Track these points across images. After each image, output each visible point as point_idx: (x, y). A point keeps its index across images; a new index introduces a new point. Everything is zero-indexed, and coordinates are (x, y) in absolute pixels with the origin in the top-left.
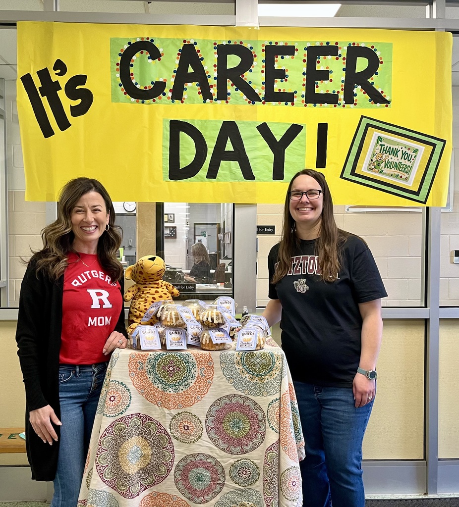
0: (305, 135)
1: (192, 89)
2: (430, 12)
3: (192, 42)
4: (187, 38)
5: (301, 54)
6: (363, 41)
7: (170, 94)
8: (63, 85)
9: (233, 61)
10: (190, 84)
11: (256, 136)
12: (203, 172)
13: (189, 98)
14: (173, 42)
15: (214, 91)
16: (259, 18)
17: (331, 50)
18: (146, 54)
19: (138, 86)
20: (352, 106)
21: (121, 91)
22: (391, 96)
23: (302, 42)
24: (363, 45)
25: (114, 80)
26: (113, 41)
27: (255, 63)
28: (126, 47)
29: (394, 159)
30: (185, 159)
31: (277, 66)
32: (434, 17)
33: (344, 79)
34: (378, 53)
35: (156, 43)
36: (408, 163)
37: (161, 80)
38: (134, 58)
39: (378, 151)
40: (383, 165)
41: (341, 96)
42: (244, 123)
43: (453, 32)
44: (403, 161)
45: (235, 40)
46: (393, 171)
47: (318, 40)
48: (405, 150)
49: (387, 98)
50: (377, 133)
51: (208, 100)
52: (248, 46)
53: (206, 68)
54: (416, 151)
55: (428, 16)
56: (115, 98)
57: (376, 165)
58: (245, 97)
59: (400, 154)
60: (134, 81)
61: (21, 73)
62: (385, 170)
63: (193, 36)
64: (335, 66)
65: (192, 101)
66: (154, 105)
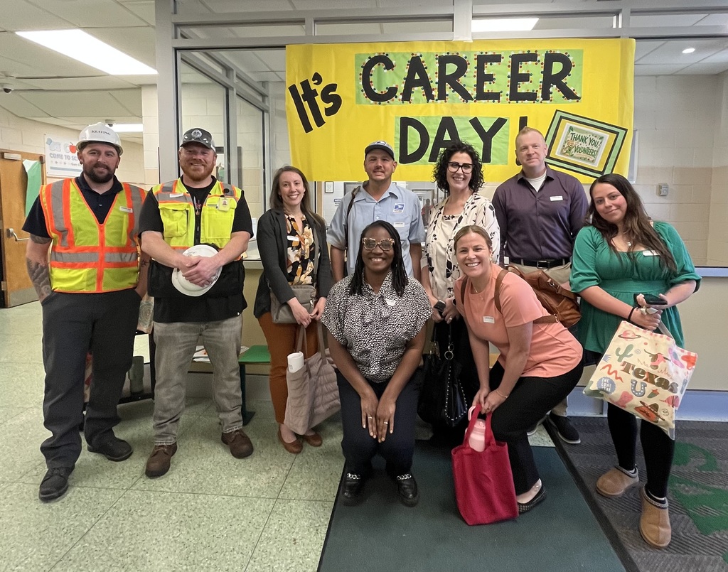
0: (508, 127)
1: (418, 92)
2: (616, 23)
3: (418, 55)
4: (414, 52)
5: (507, 61)
6: (558, 49)
7: (401, 97)
8: (319, 93)
9: (451, 69)
10: (416, 88)
11: (469, 128)
12: (426, 157)
13: (416, 99)
14: (404, 56)
15: (435, 93)
16: (473, 33)
17: (532, 57)
18: (383, 66)
19: (376, 91)
20: (548, 102)
21: (363, 95)
22: (581, 93)
23: (507, 52)
24: (558, 52)
25: (358, 87)
26: (358, 57)
27: (468, 70)
28: (367, 60)
29: (584, 145)
30: (411, 147)
31: (486, 72)
32: (620, 26)
33: (542, 80)
34: (571, 58)
35: (390, 57)
36: (595, 148)
37: (394, 86)
38: (373, 69)
39: (569, 139)
40: (573, 150)
41: (539, 94)
42: (459, 118)
43: (636, 38)
44: (591, 147)
45: (453, 52)
46: (582, 155)
47: (521, 50)
48: (592, 137)
49: (578, 95)
50: (569, 124)
51: (431, 101)
52: (463, 56)
53: (429, 75)
54: (601, 138)
55: (614, 26)
56: (358, 101)
57: (567, 150)
58: (460, 97)
59: (588, 141)
60: (373, 88)
61: (289, 85)
62: (575, 154)
63: (419, 50)
64: (534, 70)
65: (418, 101)
66: (388, 105)
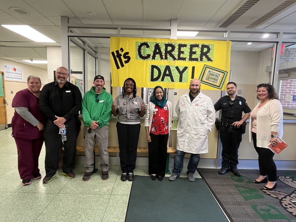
0: (188, 70)
1: (158, 56)
3: (158, 43)
4: (157, 42)
5: (188, 47)
6: (206, 43)
7: (152, 58)
8: (122, 55)
9: (169, 48)
10: (157, 55)
11: (175, 70)
12: (160, 79)
13: (157, 59)
14: (153, 43)
15: (164, 57)
16: (177, 37)
17: (197, 46)
18: (145, 46)
19: (143, 55)
20: (202, 61)
21: (138, 56)
22: (213, 59)
23: (189, 43)
24: (206, 45)
25: (136, 54)
26: (136, 43)
27: (175, 49)
28: (140, 44)
29: (213, 77)
30: (155, 76)
31: (181, 50)
32: (227, 37)
33: (200, 54)
34: (210, 47)
35: (148, 43)
36: (217, 78)
37: (149, 54)
38: (142, 47)
39: (209, 75)
40: (210, 78)
41: (199, 59)
42: (172, 66)
43: (232, 41)
44: (216, 78)
45: (170, 43)
46: (213, 80)
47: (193, 43)
48: (216, 74)
49: (212, 60)
50: (209, 70)
51: (162, 60)
52: (174, 44)
53: (162, 50)
54: (219, 75)
55: (225, 36)
56: (137, 59)
57: (208, 78)
58: (172, 59)
59: (215, 75)
60: (142, 54)
61: (111, 51)
62: (210, 80)
63: (159, 41)
64: (198, 50)
65: (158, 59)
66: (147, 61)
